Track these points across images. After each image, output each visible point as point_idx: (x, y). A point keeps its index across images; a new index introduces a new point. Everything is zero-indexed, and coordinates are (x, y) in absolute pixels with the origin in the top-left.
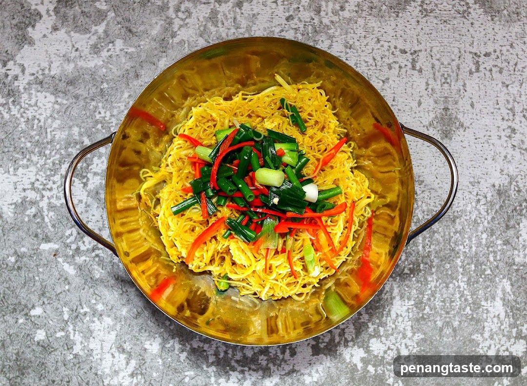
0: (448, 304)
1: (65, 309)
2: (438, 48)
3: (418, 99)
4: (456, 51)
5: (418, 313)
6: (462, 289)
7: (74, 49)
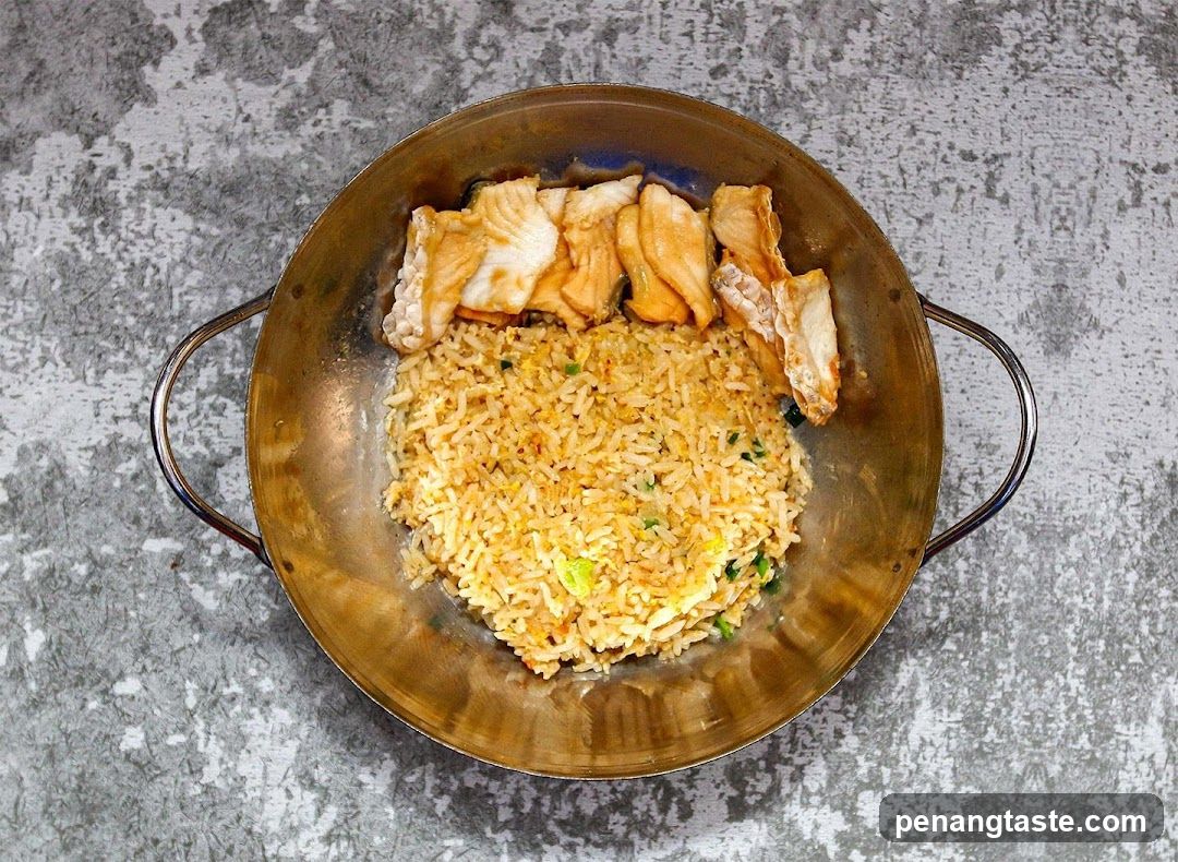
0: (1039, 725)
1: (191, 686)
2: (1048, 151)
3: (995, 262)
4: (1090, 157)
5: (970, 740)
6: (1073, 693)
7: (241, 117)
